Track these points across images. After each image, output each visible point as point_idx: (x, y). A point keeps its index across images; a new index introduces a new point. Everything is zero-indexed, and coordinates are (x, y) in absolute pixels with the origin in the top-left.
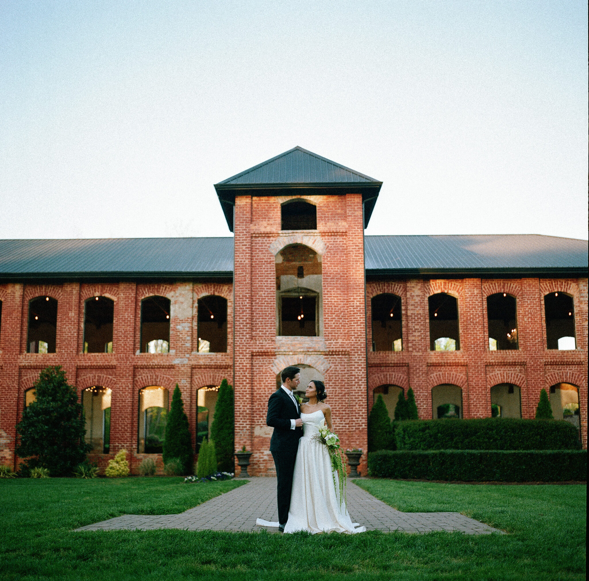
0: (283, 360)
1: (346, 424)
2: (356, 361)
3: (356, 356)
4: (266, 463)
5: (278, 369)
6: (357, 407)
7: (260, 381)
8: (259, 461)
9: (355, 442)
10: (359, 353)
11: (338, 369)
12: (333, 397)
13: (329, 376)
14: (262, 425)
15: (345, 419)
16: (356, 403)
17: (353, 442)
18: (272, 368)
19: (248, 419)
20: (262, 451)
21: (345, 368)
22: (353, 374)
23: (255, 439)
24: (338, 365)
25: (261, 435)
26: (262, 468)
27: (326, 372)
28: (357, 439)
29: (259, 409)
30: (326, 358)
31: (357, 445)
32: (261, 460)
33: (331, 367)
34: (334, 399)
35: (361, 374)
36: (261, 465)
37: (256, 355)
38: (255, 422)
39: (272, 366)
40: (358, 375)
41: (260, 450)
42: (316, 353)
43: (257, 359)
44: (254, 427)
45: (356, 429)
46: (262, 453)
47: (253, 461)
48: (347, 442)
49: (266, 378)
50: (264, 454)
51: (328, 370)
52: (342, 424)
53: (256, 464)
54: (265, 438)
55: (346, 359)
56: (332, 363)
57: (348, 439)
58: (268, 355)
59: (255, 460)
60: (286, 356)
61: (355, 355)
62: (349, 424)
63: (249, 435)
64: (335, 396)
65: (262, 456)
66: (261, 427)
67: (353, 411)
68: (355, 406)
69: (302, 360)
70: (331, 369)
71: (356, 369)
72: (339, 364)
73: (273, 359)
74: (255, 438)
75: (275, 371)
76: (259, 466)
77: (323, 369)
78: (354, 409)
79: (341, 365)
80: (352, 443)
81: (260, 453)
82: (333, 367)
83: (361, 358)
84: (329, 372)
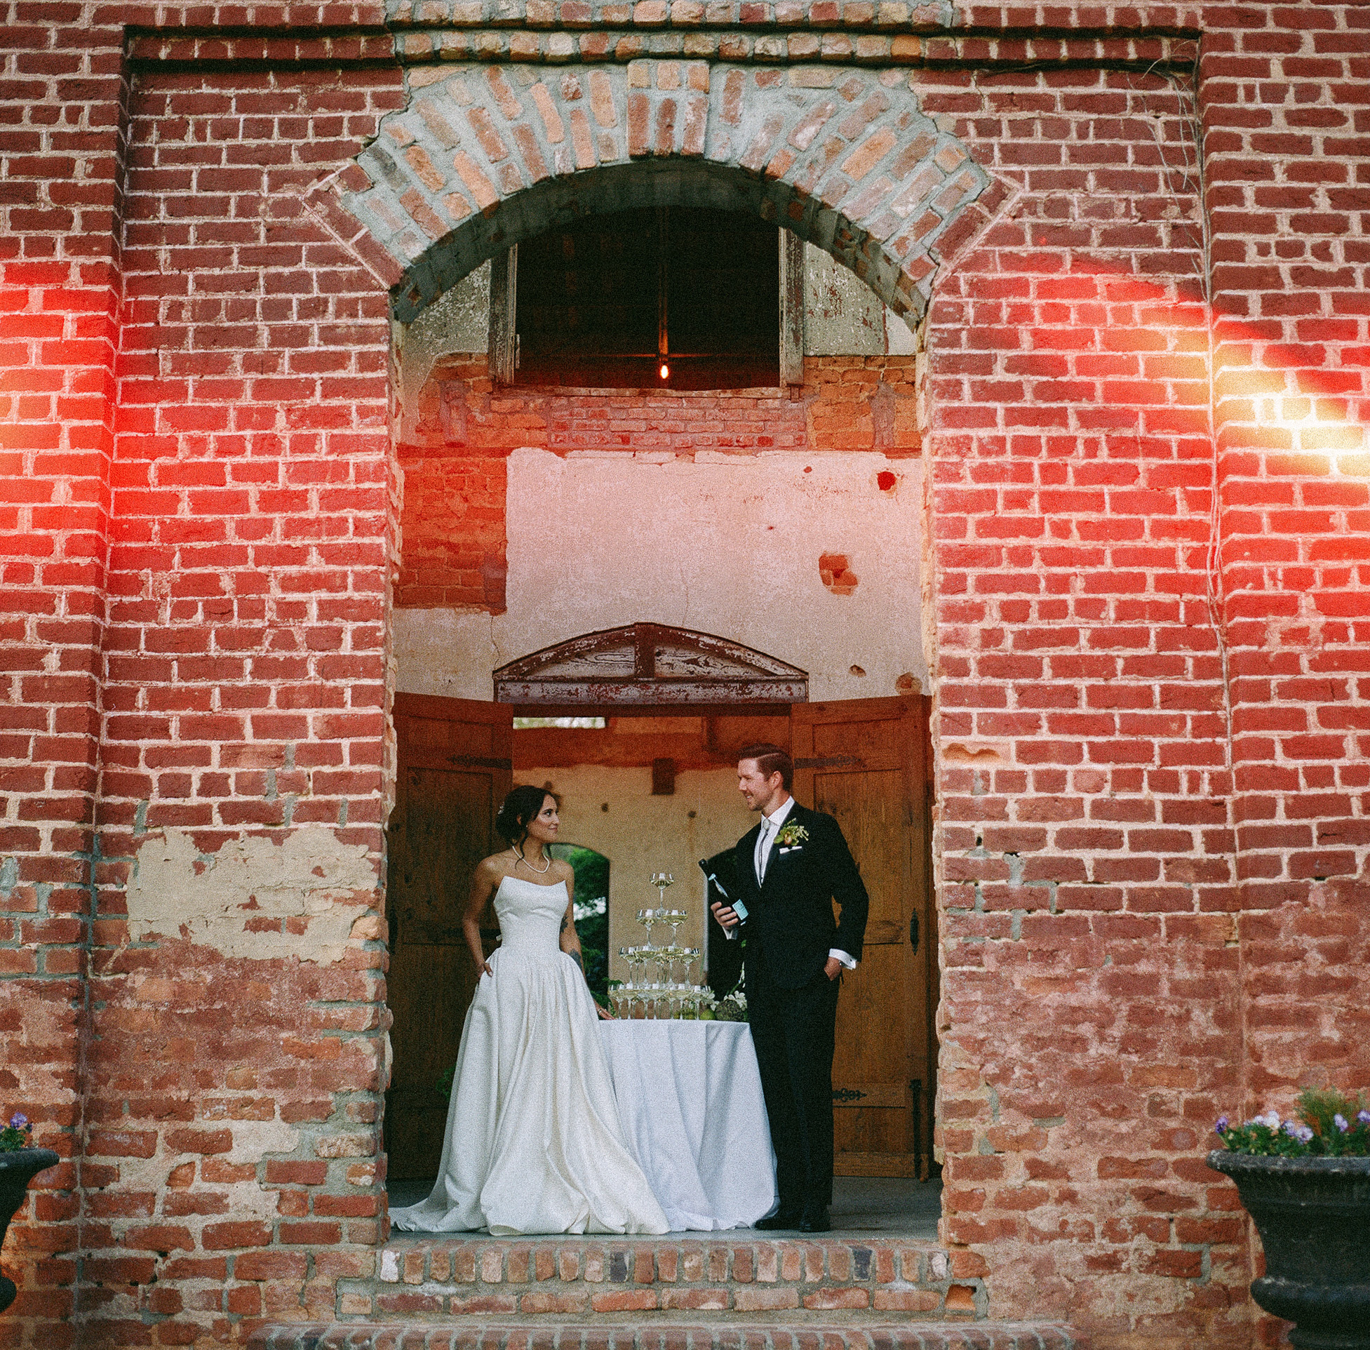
0: (477, 119)
1: (1174, 812)
2: (1279, 126)
3: (1277, 75)
4: (254, 1270)
5: (415, 206)
6: (1313, 621)
7: (209, 337)
8: (160, 1240)
9: (1306, 1018)
10: (1308, 51)
11: (1076, 220)
12: (1034, 510)
13: (978, 288)
14: (218, 824)
15: (1173, 754)
16: (1299, 579)
17: (1276, 1018)
18: (354, 204)
19: (46, 750)
20: (203, 1124)
21: (1154, 209)
22: (1253, 260)
23: (138, 979)
24: (1073, 181)
25: (201, 937)
26: (206, 1319)
27: (950, 244)
28: (1323, 984)
29: (195, 639)
30: (948, 104)
31: (1321, 1052)
32: (196, 1224)
33: (996, 196)
34: (1048, 540)
35: (1339, 262)
36: (188, 1287)
37: (180, 69)
38: (140, 786)
39: (356, 181)
40: (1300, 275)
41: (182, 1111)
42: (834, 45)
43: (183, 106)
44: (131, 846)
45: (1301, 865)
46: (217, 1143)
47: (102, 1237)
48: (1202, 1022)
49: (276, 310)
50: (236, 1156)
51: (965, 228)
52: (1142, 811)
53: (135, 1273)
54: (249, 968)
55: (1158, 122)
56: (1011, 154)
57: (1207, 990)
58: (318, 67)
59: (121, 1224)
60: (506, 75)
61: (1262, 69)
62: (1214, 811)
63: (57, 930)
64: (1052, 502)
65: (200, 1186)
66: (208, 842)
67: (1260, 663)
68: (1287, 606)
69: (684, 116)
70: (1000, 218)
71: (1283, 216)
72: (1090, 169)
73: (370, 111)
74: (128, 964)
75: (381, 231)
76: (170, 1301)
77: (908, 210)
78: (1274, 647)
79: (1106, 180)
80: (1262, 1036)
81: (181, 1142)
82: (1020, 193)
83: (1326, 101)
84: (974, 245)
